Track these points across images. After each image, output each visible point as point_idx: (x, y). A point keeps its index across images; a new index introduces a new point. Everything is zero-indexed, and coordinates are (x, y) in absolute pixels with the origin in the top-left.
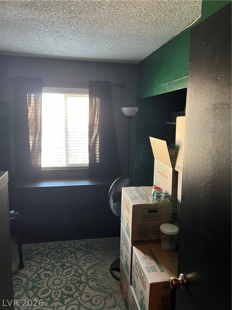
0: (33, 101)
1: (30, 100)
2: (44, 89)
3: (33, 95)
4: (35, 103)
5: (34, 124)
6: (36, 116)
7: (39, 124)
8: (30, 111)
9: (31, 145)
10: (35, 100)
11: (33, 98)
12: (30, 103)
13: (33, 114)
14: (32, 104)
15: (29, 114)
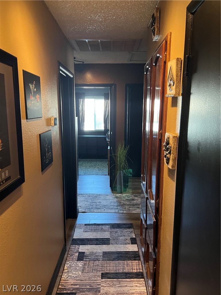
0: (81, 102)
1: (80, 102)
2: (86, 97)
3: (81, 100)
4: (82, 103)
5: (82, 112)
6: (82, 108)
7: (83, 112)
8: (80, 106)
9: (80, 121)
10: (82, 102)
11: (81, 101)
12: (80, 103)
13: (81, 108)
14: (81, 104)
15: (80, 108)
